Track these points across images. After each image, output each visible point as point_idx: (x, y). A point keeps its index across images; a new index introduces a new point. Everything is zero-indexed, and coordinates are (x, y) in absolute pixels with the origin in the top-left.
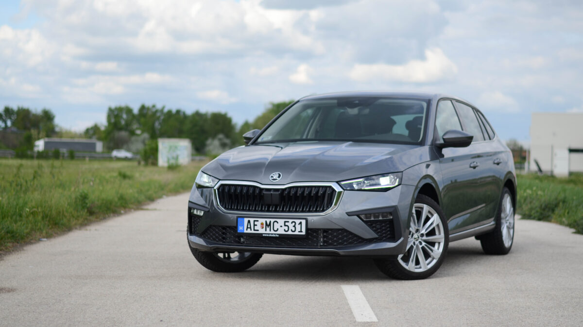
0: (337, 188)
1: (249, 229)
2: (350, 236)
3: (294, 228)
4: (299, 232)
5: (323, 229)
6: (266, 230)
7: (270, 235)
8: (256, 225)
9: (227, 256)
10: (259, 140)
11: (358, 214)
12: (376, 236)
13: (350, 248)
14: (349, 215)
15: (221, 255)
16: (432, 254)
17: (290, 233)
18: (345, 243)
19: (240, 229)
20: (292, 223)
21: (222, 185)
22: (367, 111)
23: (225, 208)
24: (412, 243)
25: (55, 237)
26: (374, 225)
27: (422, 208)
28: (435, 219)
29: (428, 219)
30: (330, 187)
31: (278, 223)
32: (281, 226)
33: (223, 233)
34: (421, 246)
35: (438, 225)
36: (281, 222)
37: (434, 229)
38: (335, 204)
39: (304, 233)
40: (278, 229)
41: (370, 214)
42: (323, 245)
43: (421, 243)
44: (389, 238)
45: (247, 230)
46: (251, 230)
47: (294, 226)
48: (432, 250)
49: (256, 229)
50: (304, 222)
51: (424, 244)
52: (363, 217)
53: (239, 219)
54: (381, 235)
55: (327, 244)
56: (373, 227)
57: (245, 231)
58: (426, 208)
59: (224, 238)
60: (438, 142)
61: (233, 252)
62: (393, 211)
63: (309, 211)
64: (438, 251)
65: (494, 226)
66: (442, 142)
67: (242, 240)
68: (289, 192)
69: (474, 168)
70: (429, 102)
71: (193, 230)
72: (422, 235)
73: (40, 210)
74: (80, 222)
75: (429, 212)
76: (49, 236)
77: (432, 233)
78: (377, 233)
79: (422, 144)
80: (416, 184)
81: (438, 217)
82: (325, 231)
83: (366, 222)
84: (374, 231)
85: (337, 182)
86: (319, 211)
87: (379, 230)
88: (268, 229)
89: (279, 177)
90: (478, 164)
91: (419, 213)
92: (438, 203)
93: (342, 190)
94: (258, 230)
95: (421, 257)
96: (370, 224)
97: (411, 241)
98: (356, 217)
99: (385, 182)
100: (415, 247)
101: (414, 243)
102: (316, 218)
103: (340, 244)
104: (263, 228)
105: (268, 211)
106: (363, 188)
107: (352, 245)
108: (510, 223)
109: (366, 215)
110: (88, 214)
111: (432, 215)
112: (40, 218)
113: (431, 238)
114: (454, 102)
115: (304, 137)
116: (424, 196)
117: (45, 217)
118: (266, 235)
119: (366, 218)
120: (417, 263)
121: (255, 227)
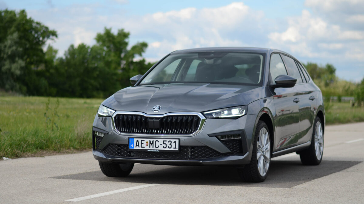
1: (137, 147)
2: (211, 151)
3: (170, 145)
4: (174, 148)
5: (191, 146)
6: (150, 147)
7: (153, 151)
8: (143, 143)
11: (216, 135)
14: (210, 136)
17: (167, 149)
18: (207, 156)
19: (131, 146)
20: (169, 142)
23: (120, 131)
26: (228, 143)
31: (158, 142)
32: (161, 144)
33: (119, 149)
36: (161, 141)
39: (177, 149)
40: (158, 146)
42: (191, 158)
45: (136, 147)
46: (139, 147)
47: (171, 144)
49: (142, 146)
50: (177, 141)
52: (219, 137)
53: (130, 139)
54: (233, 151)
56: (227, 145)
57: (135, 148)
60: (271, 84)
66: (274, 83)
67: (132, 154)
68: (167, 120)
71: (96, 148)
78: (230, 149)
82: (193, 147)
83: (222, 141)
86: (188, 133)
87: (231, 147)
88: (151, 146)
94: (144, 147)
96: (225, 142)
98: (215, 137)
104: (147, 145)
105: (152, 133)
106: (220, 117)
107: (212, 157)
114: (282, 55)
118: (150, 151)
121: (142, 145)
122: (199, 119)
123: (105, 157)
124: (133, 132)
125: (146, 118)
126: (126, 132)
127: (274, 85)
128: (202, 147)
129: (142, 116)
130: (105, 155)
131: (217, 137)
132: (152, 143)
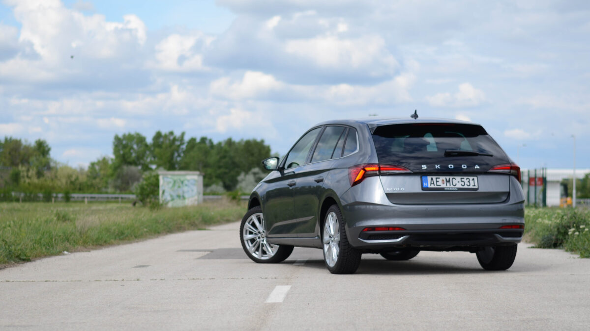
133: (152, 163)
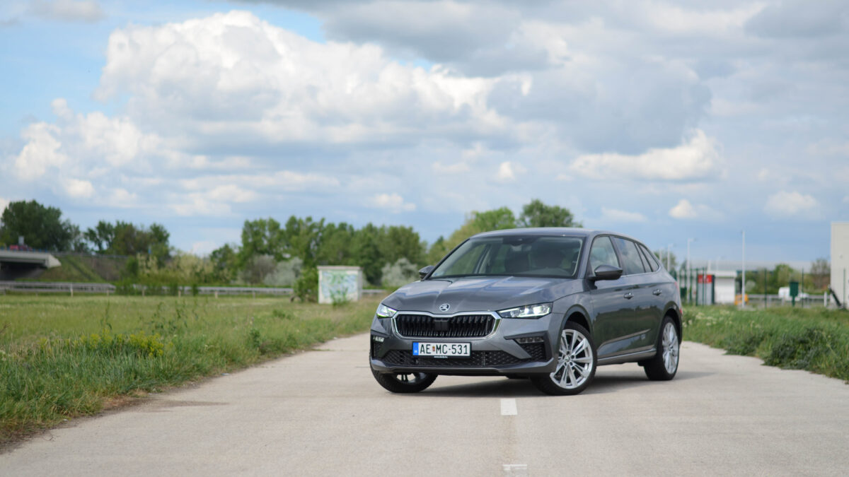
0: (496, 317)
9: (404, 379)
10: (433, 275)
11: (514, 338)
12: (530, 356)
13: (508, 367)
15: (399, 377)
16: (581, 373)
17: (457, 354)
19: (415, 352)
21: (399, 315)
22: (529, 248)
23: (402, 335)
24: (563, 364)
25: (235, 373)
27: (572, 334)
28: (584, 343)
29: (577, 343)
30: (490, 316)
33: (401, 356)
34: (571, 367)
35: (587, 348)
36: (450, 345)
37: (583, 351)
38: (495, 330)
39: (468, 354)
41: (525, 338)
43: (571, 364)
44: (542, 358)
47: (461, 349)
48: (582, 370)
50: (468, 345)
51: (574, 364)
52: (518, 340)
53: (415, 345)
55: (488, 364)
57: (420, 354)
58: (576, 334)
59: (401, 360)
60: (590, 276)
61: (410, 374)
62: (545, 335)
63: (473, 336)
64: (587, 370)
65: (655, 353)
66: (594, 275)
67: (417, 362)
68: (456, 321)
69: (629, 298)
70: (585, 239)
72: (573, 357)
73: (218, 346)
74: (254, 360)
75: (579, 337)
76: (230, 372)
77: (582, 355)
78: (531, 354)
79: (575, 277)
80: (565, 313)
81: (587, 342)
82: (487, 352)
83: (521, 345)
84: (528, 352)
85: (496, 311)
86: (481, 336)
88: (439, 352)
89: (448, 307)
90: (633, 295)
91: (569, 338)
92: (589, 331)
93: (500, 318)
95: (572, 377)
96: (524, 346)
97: (562, 363)
98: (512, 341)
99: (537, 311)
100: (566, 367)
101: (565, 364)
102: (479, 342)
103: (500, 363)
105: (439, 336)
108: (673, 351)
109: (521, 338)
110: (260, 353)
111: (582, 339)
112: (218, 354)
113: (580, 360)
115: (476, 273)
116: (574, 323)
117: (223, 353)
119: (521, 341)
120: (569, 381)
122: (493, 319)
123: (385, 366)
124: (417, 336)
125: (433, 318)
126: (410, 336)
127: (593, 278)
128: (498, 351)
129: (427, 317)
130: (384, 363)
131: (514, 340)
132: (439, 348)
133: (286, 252)
